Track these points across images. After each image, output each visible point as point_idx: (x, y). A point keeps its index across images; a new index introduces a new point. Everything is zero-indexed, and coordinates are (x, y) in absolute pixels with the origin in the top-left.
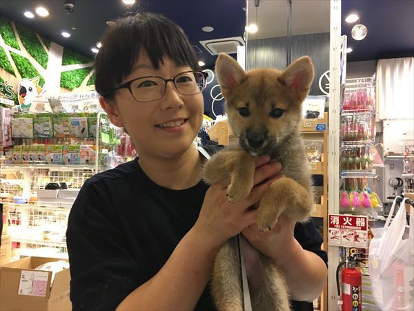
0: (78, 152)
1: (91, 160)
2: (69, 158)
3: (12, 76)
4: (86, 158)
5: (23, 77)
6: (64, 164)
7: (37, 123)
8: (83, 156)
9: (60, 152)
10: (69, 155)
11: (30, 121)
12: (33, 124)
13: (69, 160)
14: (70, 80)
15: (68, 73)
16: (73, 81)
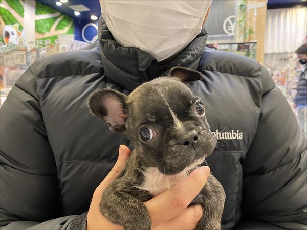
14: (42, 27)
15: (41, 22)
16: (45, 27)
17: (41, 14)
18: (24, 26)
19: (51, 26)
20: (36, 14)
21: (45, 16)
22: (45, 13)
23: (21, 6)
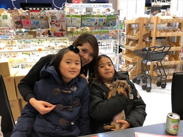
0: (108, 33)
1: (115, 37)
2: (104, 36)
4: (112, 36)
6: (101, 39)
7: (84, 20)
8: (111, 35)
9: (99, 34)
10: (104, 35)
11: (79, 19)
12: (81, 20)
13: (104, 37)
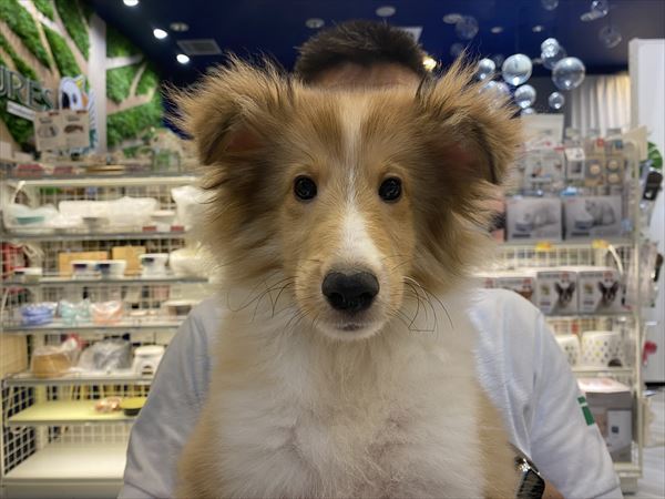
3: (47, 71)
5: (62, 75)
14: (117, 85)
15: (116, 73)
16: (122, 87)
17: (116, 55)
18: (91, 82)
19: (130, 83)
20: (108, 55)
21: (121, 61)
22: (123, 55)
23: (85, 32)
